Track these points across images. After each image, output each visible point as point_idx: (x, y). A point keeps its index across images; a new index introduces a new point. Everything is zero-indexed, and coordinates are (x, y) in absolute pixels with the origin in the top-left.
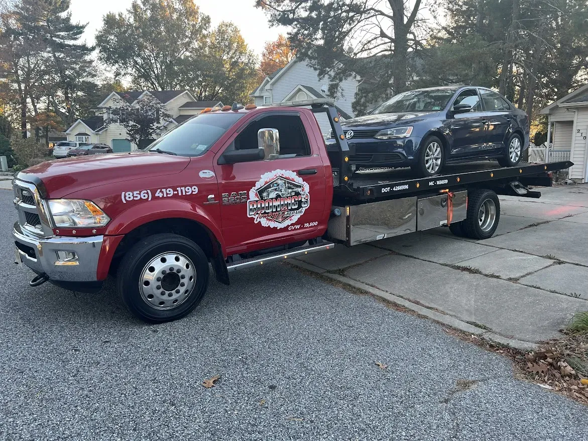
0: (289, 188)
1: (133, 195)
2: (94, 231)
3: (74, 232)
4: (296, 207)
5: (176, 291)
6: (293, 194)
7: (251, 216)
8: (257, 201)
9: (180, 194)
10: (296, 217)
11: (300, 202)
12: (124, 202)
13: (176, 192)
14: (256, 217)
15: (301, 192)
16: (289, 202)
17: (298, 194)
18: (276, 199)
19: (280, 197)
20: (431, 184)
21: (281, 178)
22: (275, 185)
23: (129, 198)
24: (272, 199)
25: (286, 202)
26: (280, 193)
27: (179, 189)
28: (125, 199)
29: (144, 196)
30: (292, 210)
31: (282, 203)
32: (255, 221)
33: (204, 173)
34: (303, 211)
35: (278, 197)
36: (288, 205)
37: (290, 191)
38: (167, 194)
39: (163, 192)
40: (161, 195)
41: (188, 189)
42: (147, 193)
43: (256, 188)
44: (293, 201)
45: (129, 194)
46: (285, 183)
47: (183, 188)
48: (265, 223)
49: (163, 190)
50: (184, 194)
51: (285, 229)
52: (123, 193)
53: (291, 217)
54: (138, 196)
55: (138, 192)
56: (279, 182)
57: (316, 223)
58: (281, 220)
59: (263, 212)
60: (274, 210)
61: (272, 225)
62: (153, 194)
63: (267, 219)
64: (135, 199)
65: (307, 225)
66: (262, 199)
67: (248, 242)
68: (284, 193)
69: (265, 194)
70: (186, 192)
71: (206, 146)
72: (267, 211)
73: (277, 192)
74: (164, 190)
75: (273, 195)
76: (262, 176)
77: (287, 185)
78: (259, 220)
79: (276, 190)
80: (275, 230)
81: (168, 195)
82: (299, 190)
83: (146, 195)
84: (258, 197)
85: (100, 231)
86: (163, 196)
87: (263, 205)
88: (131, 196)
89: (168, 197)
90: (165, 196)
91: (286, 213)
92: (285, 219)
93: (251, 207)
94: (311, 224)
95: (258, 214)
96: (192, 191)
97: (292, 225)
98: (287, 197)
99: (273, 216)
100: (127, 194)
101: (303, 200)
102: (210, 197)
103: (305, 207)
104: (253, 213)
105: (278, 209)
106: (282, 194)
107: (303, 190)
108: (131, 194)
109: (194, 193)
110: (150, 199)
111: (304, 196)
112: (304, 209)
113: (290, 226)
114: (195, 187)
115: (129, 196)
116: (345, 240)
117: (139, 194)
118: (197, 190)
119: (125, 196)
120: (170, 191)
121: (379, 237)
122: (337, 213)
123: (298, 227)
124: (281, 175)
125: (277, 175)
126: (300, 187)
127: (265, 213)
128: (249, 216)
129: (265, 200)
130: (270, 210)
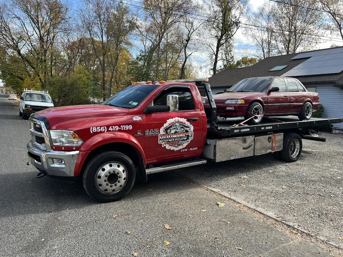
0: (182, 128)
1: (97, 129)
2: (74, 148)
3: (63, 148)
4: (186, 139)
6: (184, 131)
8: (164, 135)
9: (122, 129)
10: (185, 145)
12: (92, 132)
13: (120, 128)
14: (163, 144)
15: (189, 130)
16: (182, 136)
17: (187, 131)
18: (175, 133)
19: (177, 133)
20: (263, 128)
21: (178, 122)
22: (175, 126)
23: (95, 130)
24: (172, 134)
25: (180, 136)
26: (177, 131)
29: (103, 130)
30: (183, 140)
31: (178, 136)
32: (162, 146)
33: (136, 118)
34: (190, 141)
35: (176, 132)
36: (181, 137)
37: (182, 129)
40: (112, 129)
42: (104, 128)
43: (164, 127)
44: (184, 135)
45: (95, 128)
47: (124, 126)
48: (168, 147)
49: (113, 127)
50: (124, 129)
51: (179, 151)
53: (182, 145)
56: (177, 124)
57: (196, 149)
58: (177, 145)
60: (173, 140)
61: (172, 148)
62: (108, 128)
63: (169, 145)
64: (98, 131)
65: (191, 149)
68: (180, 130)
69: (168, 131)
70: (126, 128)
71: (137, 103)
72: (169, 141)
73: (175, 130)
75: (173, 132)
76: (167, 121)
77: (181, 126)
78: (164, 145)
79: (175, 128)
80: (173, 151)
81: (116, 130)
82: (188, 129)
84: (165, 132)
85: (78, 148)
87: (167, 137)
89: (115, 131)
90: (114, 130)
91: (180, 142)
92: (179, 145)
93: (161, 138)
94: (194, 149)
95: (164, 142)
96: (129, 128)
98: (181, 133)
99: (172, 144)
101: (190, 135)
103: (191, 139)
104: (162, 141)
105: (176, 140)
106: (179, 131)
107: (190, 129)
110: (106, 132)
111: (190, 133)
112: (190, 140)
113: (182, 149)
114: (130, 125)
115: (94, 129)
116: (213, 159)
117: (100, 128)
118: (131, 127)
119: (92, 129)
120: (117, 127)
121: (233, 158)
122: (208, 143)
123: (186, 150)
124: (178, 121)
125: (176, 121)
126: (188, 127)
127: (168, 141)
128: (159, 143)
129: (168, 134)
130: (171, 140)
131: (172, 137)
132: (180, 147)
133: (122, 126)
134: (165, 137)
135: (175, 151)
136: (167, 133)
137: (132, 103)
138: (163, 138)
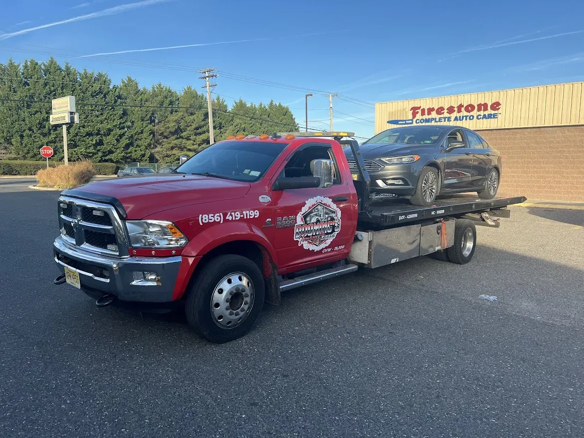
0: (326, 213)
2: (174, 252)
3: (153, 252)
4: (330, 231)
5: (241, 310)
6: (329, 219)
7: (297, 239)
8: (302, 225)
9: (245, 218)
10: (329, 242)
11: (334, 226)
12: (201, 224)
13: (242, 216)
14: (300, 240)
15: (335, 218)
16: (326, 226)
17: (332, 219)
18: (316, 223)
19: (320, 221)
20: (433, 213)
21: (321, 204)
22: (316, 210)
23: (205, 220)
25: (323, 227)
26: (319, 218)
27: (244, 212)
28: (202, 222)
29: (217, 219)
30: (328, 234)
31: (321, 227)
32: (299, 244)
33: (262, 198)
34: (335, 235)
35: (318, 221)
36: (324, 229)
37: (327, 216)
38: (236, 217)
39: (232, 216)
40: (230, 218)
42: (220, 216)
43: (302, 213)
46: (323, 209)
47: (248, 212)
48: (306, 246)
50: (248, 217)
51: (320, 252)
52: (201, 215)
53: (325, 241)
54: (212, 218)
55: (213, 215)
56: (319, 207)
57: (343, 247)
58: (318, 243)
59: (305, 236)
60: (314, 234)
61: (312, 247)
62: (225, 215)
63: (308, 242)
64: (210, 221)
65: (336, 248)
66: (306, 223)
67: (291, 264)
68: (323, 218)
69: (308, 219)
70: (250, 216)
71: (259, 173)
72: (309, 235)
73: (317, 217)
74: (233, 213)
75: (314, 220)
76: (306, 202)
77: (325, 211)
78: (302, 243)
79: (316, 215)
80: (312, 253)
82: (334, 215)
83: (219, 218)
84: (303, 222)
85: (179, 251)
86: (232, 219)
87: (306, 229)
88: (207, 218)
91: (322, 237)
92: (321, 242)
93: (297, 231)
94: (340, 248)
95: (302, 237)
96: (255, 215)
97: (326, 248)
98: (325, 222)
99: (312, 239)
100: (203, 216)
101: (336, 225)
102: (268, 220)
103: (338, 230)
104: (298, 236)
105: (317, 234)
106: (321, 219)
107: (336, 215)
108: (207, 216)
109: (256, 217)
110: (221, 222)
111: (337, 222)
112: (336, 233)
113: (324, 249)
114: (257, 211)
115: (205, 218)
116: (367, 263)
118: (258, 214)
119: (202, 219)
120: (237, 214)
121: (393, 261)
122: (360, 238)
123: (329, 250)
124: (320, 202)
125: (318, 201)
126: (334, 212)
127: (307, 236)
128: (295, 239)
129: (308, 224)
130: (311, 234)
131: (312, 229)
132: (323, 246)
134: (303, 230)
135: (315, 251)
136: (306, 222)
137: (250, 172)
138: (300, 230)
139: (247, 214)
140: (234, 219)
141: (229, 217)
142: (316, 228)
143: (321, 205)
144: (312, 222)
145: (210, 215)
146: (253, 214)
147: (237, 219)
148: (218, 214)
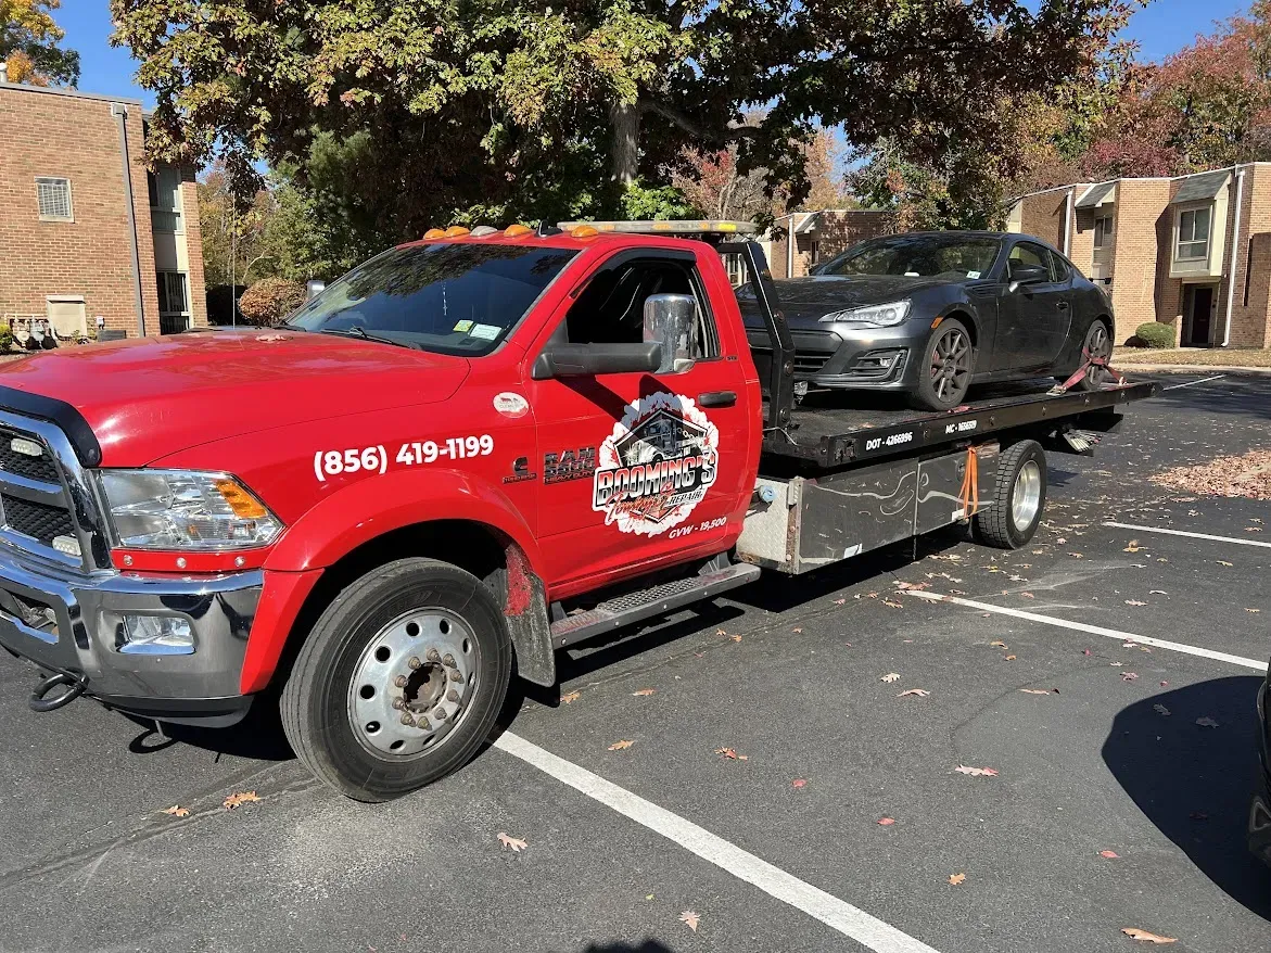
0: (680, 437)
1: (343, 461)
2: (241, 559)
3: (181, 562)
4: (690, 483)
6: (687, 451)
7: (600, 508)
8: (614, 471)
9: (453, 456)
12: (321, 478)
13: (443, 452)
14: (608, 510)
15: (702, 448)
16: (678, 472)
17: (696, 452)
18: (653, 463)
19: (661, 460)
20: (949, 429)
21: (666, 412)
22: (653, 430)
23: (334, 467)
24: (644, 465)
25: (671, 473)
26: (662, 451)
28: (323, 471)
29: (370, 463)
30: (683, 490)
31: (664, 474)
32: (606, 520)
33: (504, 399)
34: (703, 492)
35: (657, 458)
36: (674, 478)
37: (681, 444)
38: (424, 456)
39: (413, 452)
40: (409, 459)
41: (472, 443)
42: (377, 454)
43: (614, 438)
44: (686, 470)
45: (333, 458)
46: (671, 425)
47: (460, 441)
48: (626, 523)
49: (413, 445)
50: (462, 455)
51: (663, 537)
52: (319, 455)
53: (677, 509)
54: (355, 461)
56: (662, 422)
57: (722, 522)
58: (657, 514)
59: (624, 498)
60: (647, 492)
61: (642, 527)
62: (392, 456)
63: (632, 514)
64: (348, 469)
65: (705, 526)
66: (625, 465)
69: (630, 454)
70: (467, 450)
71: (497, 329)
72: (632, 495)
73: (655, 448)
74: (416, 446)
75: (647, 455)
76: (626, 408)
77: (675, 430)
78: (614, 517)
79: (653, 441)
80: (642, 541)
81: (426, 460)
82: (699, 441)
83: (374, 459)
84: (617, 462)
85: (257, 557)
86: (414, 461)
87: (626, 482)
88: (338, 462)
89: (424, 464)
91: (669, 499)
92: (666, 512)
93: (602, 486)
94: (715, 523)
95: (613, 501)
96: (481, 448)
97: (679, 526)
98: (675, 460)
99: (641, 508)
100: (328, 456)
101: (706, 467)
103: (709, 480)
104: (604, 501)
105: (656, 491)
106: (667, 453)
107: (707, 442)
108: (338, 455)
109: (484, 453)
110: (383, 470)
111: (708, 458)
112: (705, 487)
113: (674, 528)
114: (486, 437)
115: (334, 462)
116: (783, 561)
117: (359, 456)
118: (490, 445)
119: (323, 462)
120: (430, 448)
121: (849, 552)
122: (766, 497)
123: (687, 530)
124: (664, 406)
125: (657, 407)
126: (701, 434)
127: (629, 499)
128: (595, 509)
129: (630, 468)
130: (640, 493)
131: (641, 479)
132: (671, 521)
133: (451, 442)
134: (618, 483)
135: (650, 536)
136: (624, 461)
137: (471, 328)
138: (610, 484)
139: (457, 446)
140: (419, 460)
141: (404, 457)
142: (653, 475)
143: (665, 417)
144: (642, 460)
145: (348, 453)
146: (476, 447)
147: (428, 460)
148: (373, 450)
